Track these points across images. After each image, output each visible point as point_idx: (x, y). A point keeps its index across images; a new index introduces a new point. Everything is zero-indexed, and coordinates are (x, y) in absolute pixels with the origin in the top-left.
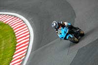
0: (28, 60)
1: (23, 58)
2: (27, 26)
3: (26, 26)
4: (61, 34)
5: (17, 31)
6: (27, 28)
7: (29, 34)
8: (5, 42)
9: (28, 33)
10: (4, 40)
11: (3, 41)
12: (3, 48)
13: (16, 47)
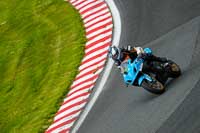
0: (110, 76)
1: (100, 70)
2: (108, 7)
3: (105, 5)
4: (126, 73)
5: (88, 16)
6: (107, 10)
7: (112, 22)
8: (62, 39)
9: (110, 19)
10: (62, 34)
11: (60, 37)
12: (58, 50)
13: (85, 48)
